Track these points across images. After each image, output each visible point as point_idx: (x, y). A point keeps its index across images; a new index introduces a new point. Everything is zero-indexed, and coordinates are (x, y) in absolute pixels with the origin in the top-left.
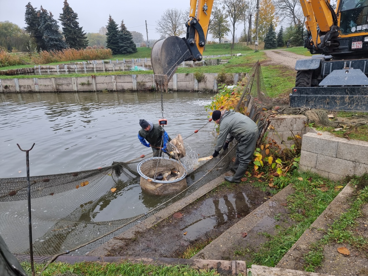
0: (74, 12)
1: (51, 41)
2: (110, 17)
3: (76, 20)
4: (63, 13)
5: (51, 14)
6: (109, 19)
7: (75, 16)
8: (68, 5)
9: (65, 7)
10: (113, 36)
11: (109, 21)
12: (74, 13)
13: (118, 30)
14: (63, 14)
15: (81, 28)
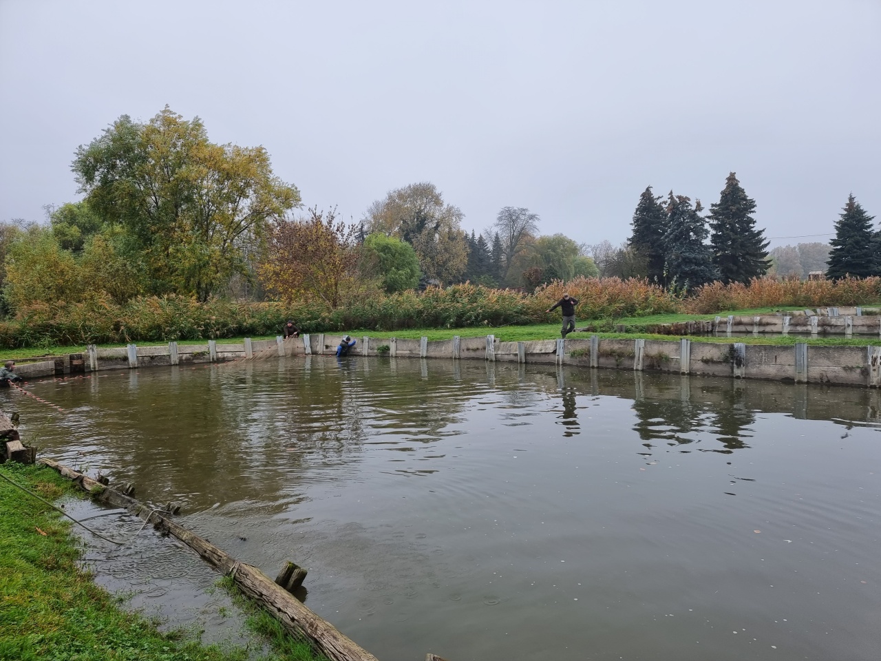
0: (748, 198)
1: (686, 265)
2: (851, 199)
3: (750, 215)
4: (719, 202)
5: (698, 204)
6: (847, 205)
7: (750, 205)
8: (737, 184)
9: (728, 187)
10: (854, 247)
11: (845, 210)
12: (746, 200)
13: (869, 230)
14: (719, 205)
15: (760, 233)
